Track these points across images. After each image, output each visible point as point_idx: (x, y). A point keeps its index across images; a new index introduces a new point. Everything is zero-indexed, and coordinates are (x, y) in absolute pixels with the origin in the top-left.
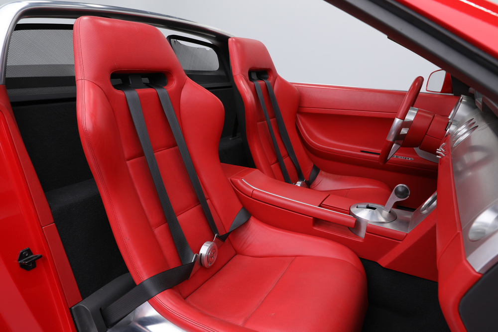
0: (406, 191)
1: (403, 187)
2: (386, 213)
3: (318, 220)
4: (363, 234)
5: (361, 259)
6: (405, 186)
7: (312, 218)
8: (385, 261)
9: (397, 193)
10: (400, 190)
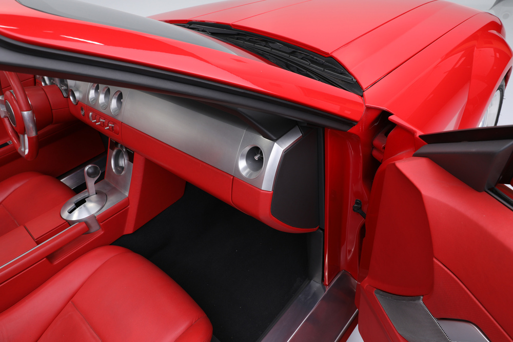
0: (95, 168)
1: (90, 168)
2: (94, 197)
3: (50, 256)
4: (95, 227)
5: (112, 244)
6: (90, 166)
7: (45, 259)
8: (129, 229)
9: (90, 175)
10: (90, 171)
